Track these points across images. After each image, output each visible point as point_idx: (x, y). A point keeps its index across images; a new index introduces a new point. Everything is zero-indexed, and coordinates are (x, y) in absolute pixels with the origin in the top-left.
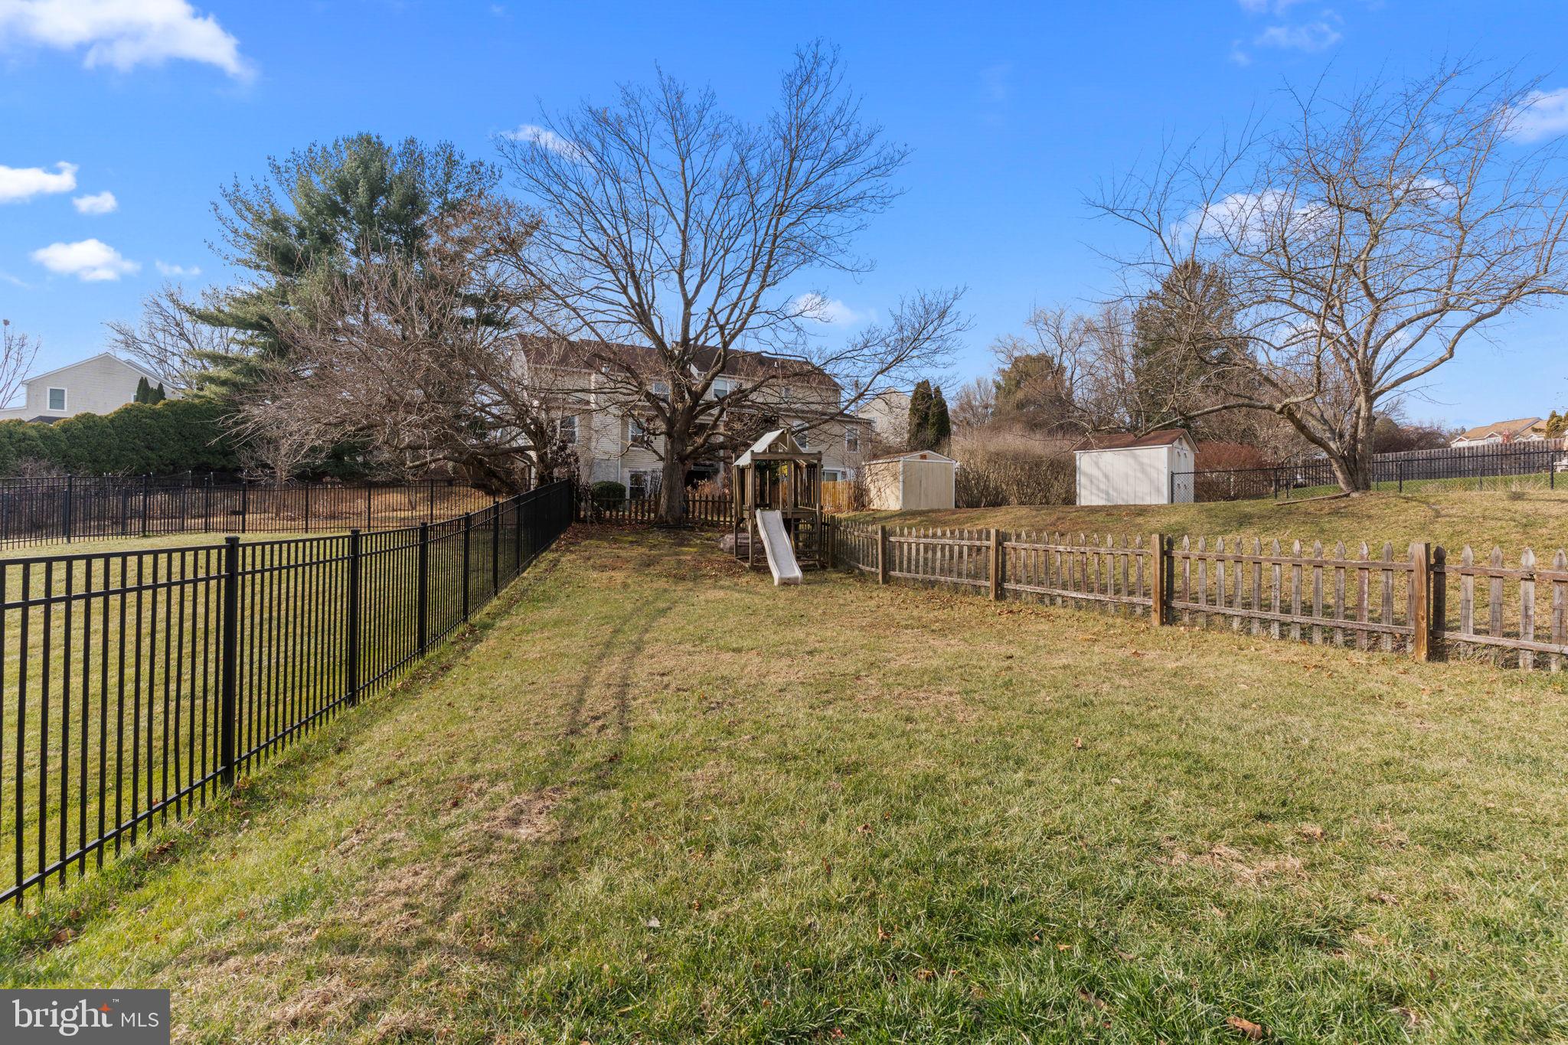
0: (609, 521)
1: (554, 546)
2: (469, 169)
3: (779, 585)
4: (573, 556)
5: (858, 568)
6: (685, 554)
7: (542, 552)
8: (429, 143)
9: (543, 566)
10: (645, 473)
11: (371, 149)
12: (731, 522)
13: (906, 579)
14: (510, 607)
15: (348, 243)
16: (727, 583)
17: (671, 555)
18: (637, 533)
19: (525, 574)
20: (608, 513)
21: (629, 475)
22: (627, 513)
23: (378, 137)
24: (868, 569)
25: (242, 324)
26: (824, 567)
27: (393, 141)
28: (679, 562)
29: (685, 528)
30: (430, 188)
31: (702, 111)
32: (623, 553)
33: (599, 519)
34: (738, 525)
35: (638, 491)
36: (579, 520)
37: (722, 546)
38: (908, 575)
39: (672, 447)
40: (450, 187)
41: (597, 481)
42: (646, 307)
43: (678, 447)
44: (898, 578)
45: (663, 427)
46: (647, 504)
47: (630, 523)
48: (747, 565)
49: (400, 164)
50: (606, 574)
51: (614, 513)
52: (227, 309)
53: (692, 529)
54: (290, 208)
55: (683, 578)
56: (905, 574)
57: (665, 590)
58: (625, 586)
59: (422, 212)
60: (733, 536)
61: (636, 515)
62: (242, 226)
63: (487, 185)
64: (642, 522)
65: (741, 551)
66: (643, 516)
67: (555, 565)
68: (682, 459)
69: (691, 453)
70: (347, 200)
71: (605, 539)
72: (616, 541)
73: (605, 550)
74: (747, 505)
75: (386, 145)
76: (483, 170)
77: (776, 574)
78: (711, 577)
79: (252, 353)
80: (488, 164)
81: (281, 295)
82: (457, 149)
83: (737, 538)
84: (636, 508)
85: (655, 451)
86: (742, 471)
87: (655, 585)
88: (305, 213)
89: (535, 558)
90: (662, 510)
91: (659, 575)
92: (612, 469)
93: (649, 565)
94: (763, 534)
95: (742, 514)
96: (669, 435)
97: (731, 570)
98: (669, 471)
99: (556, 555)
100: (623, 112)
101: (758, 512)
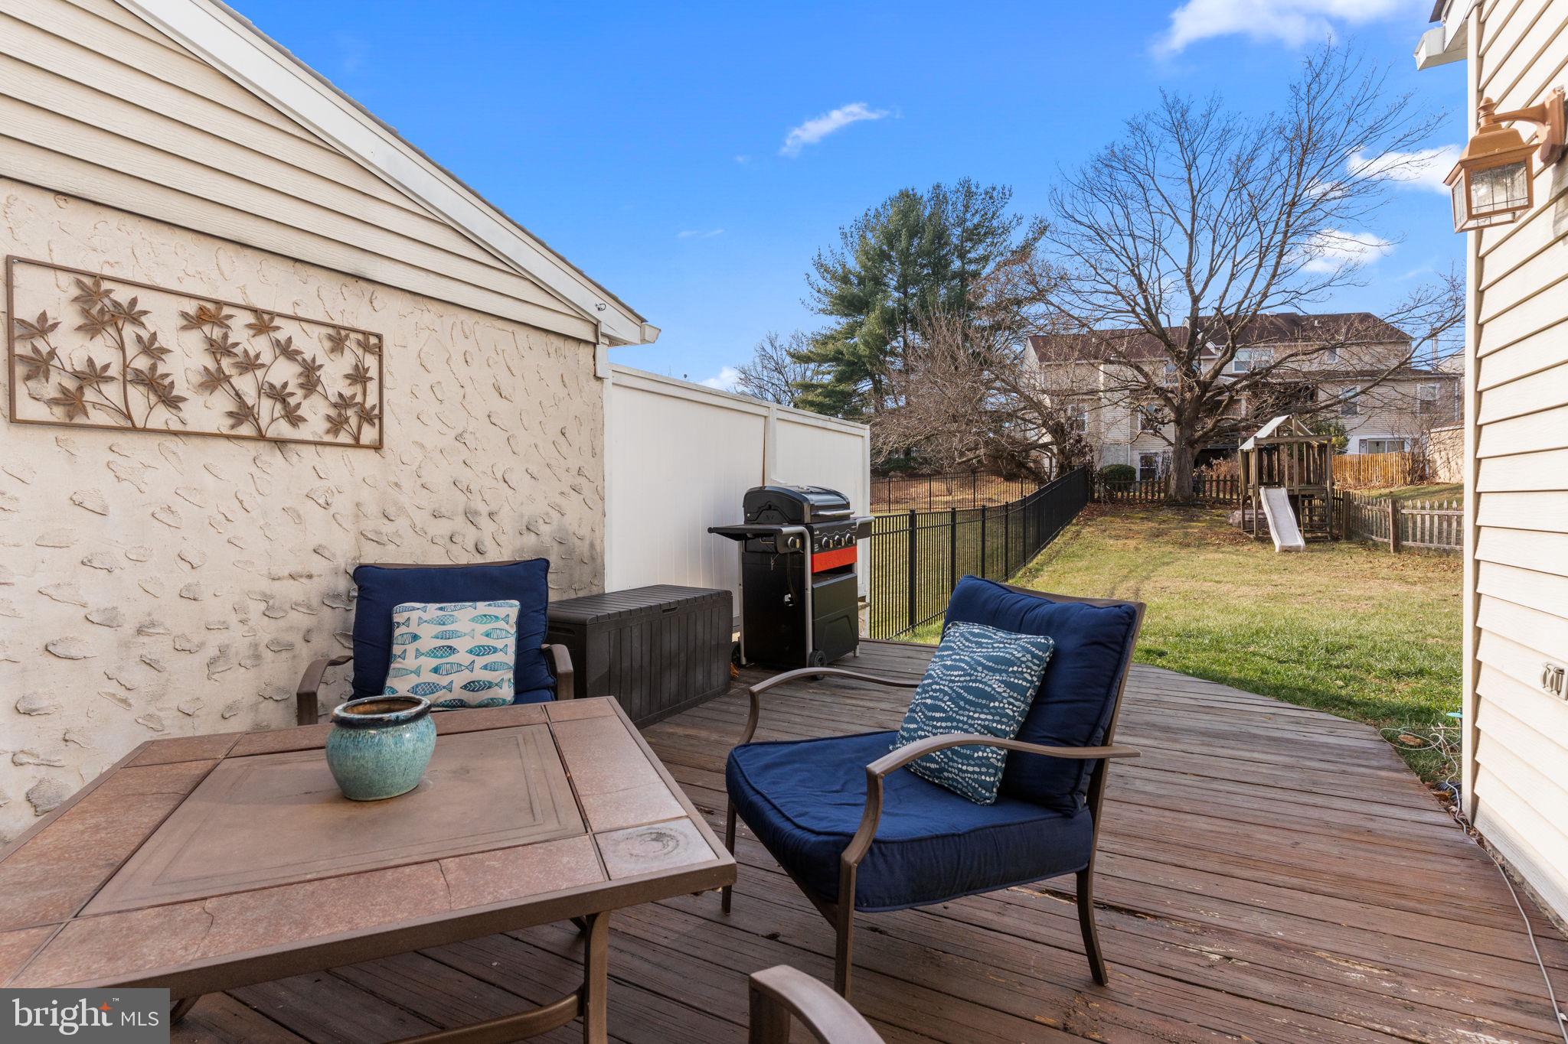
0: (1121, 500)
1: (1074, 521)
2: (983, 196)
3: (1280, 551)
4: (1092, 529)
5: (1372, 540)
6: (1193, 528)
7: (1067, 525)
8: (950, 183)
9: (1069, 535)
10: (1156, 454)
11: (908, 201)
12: (1238, 499)
13: (1420, 549)
14: (1051, 560)
15: (892, 282)
16: (1228, 550)
17: (1179, 529)
18: (1147, 511)
19: (1056, 541)
20: (1119, 494)
21: (1139, 457)
22: (1137, 494)
23: (913, 190)
24: (1381, 540)
25: (823, 359)
26: (1336, 539)
27: (924, 191)
28: (1186, 534)
29: (1195, 506)
30: (952, 221)
31: (1208, 116)
32: (1134, 527)
33: (1113, 500)
34: (1244, 502)
35: (1148, 471)
36: (1093, 501)
37: (1231, 521)
38: (1422, 545)
39: (1181, 433)
40: (968, 216)
41: (1106, 464)
42: (1154, 311)
43: (1188, 433)
44: (1411, 548)
45: (1172, 416)
46: (1157, 485)
47: (1141, 503)
48: (1252, 536)
49: (929, 208)
50: (1120, 542)
51: (1125, 494)
52: (813, 350)
53: (1203, 507)
54: (853, 264)
55: (1188, 545)
56: (1419, 544)
57: (1171, 553)
58: (1137, 549)
59: (946, 244)
60: (1240, 512)
61: (1146, 493)
62: (822, 284)
63: (999, 206)
64: (1152, 501)
65: (1246, 525)
66: (1153, 496)
67: (1078, 535)
68: (1192, 443)
69: (1200, 437)
70: (891, 247)
71: (1118, 516)
72: (1127, 517)
73: (1118, 524)
74: (1251, 484)
75: (919, 195)
76: (995, 194)
77: (1277, 543)
78: (1214, 545)
79: (828, 379)
80: (999, 188)
81: (850, 332)
82: (973, 182)
83: (1244, 514)
84: (1147, 488)
85: (1164, 438)
86: (1246, 455)
87: (1162, 549)
88: (864, 267)
89: (1062, 529)
90: (1172, 490)
91: (1167, 543)
92: (1121, 453)
93: (1158, 536)
94: (1266, 509)
95: (1247, 493)
96: (1177, 422)
97: (1235, 540)
98: (1179, 454)
99: (1078, 528)
100: (1130, 142)
101: (1262, 490)
